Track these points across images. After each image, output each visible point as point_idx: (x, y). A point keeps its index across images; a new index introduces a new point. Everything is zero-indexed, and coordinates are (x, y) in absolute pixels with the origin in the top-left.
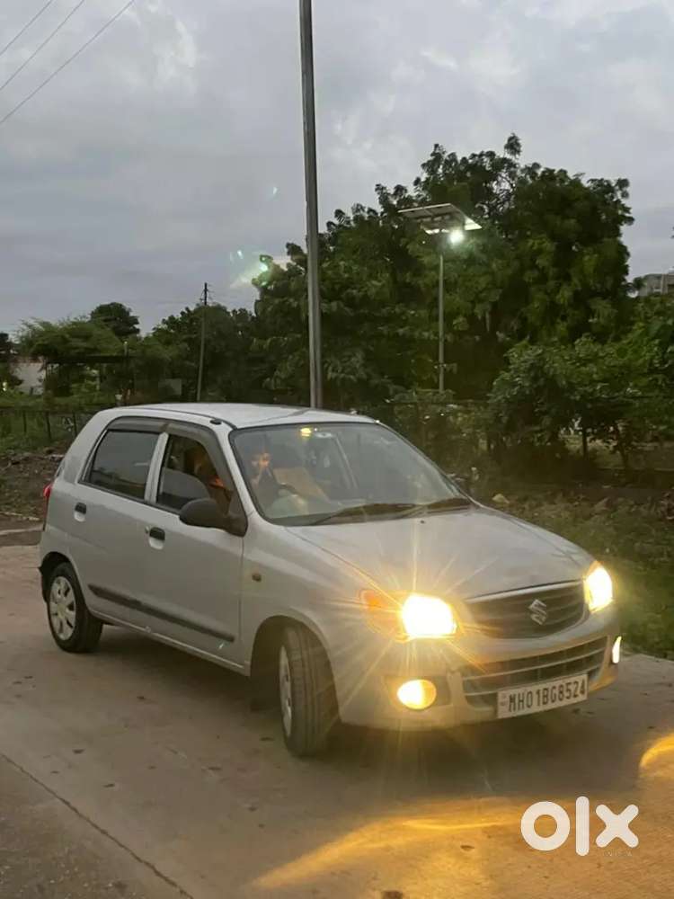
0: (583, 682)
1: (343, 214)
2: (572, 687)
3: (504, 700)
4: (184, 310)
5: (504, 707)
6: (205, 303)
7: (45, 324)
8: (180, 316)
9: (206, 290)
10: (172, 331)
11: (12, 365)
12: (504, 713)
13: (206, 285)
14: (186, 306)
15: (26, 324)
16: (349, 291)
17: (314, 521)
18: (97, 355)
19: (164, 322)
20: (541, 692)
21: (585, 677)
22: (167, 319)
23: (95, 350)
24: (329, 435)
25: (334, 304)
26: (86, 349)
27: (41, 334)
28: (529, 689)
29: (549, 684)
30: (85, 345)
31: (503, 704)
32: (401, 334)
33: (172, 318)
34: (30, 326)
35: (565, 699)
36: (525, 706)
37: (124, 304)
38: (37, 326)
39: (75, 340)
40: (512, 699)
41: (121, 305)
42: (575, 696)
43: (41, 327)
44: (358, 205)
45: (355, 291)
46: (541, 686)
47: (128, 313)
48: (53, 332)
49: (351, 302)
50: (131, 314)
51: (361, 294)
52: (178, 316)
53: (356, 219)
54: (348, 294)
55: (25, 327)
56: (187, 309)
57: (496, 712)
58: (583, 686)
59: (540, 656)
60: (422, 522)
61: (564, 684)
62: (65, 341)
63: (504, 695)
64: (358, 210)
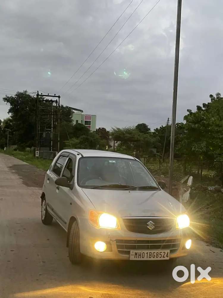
0: (168, 252)
1: (213, 96)
2: (163, 254)
3: (132, 254)
4: (161, 126)
5: (133, 256)
6: (168, 124)
7: (118, 129)
8: (160, 128)
9: (168, 120)
10: (157, 133)
11: (110, 141)
12: (132, 258)
13: (168, 119)
14: (162, 125)
15: (112, 128)
16: (203, 121)
17: (92, 188)
18: (133, 139)
19: (154, 130)
20: (148, 254)
21: (169, 251)
22: (155, 129)
23: (133, 138)
24: (114, 162)
25: (197, 125)
26: (130, 137)
27: (117, 132)
28: (143, 251)
29: (152, 251)
30: (129, 136)
31: (132, 255)
32: (221, 137)
33: (157, 129)
34: (114, 129)
35: (159, 258)
36: (141, 257)
37: (146, 124)
38: (116, 129)
39: (127, 134)
40: (136, 254)
41: (145, 124)
42: (163, 257)
43: (117, 130)
44: (218, 93)
45: (205, 122)
46: (149, 251)
47: (147, 127)
48: (121, 131)
49: (204, 125)
50: (148, 127)
51: (207, 123)
52: (159, 128)
53: (217, 98)
54: (202, 123)
55: (112, 129)
56: (162, 126)
57: (129, 257)
58: (167, 254)
59: (151, 241)
60: (129, 192)
61: (159, 252)
62: (124, 134)
63: (132, 252)
64: (218, 95)
